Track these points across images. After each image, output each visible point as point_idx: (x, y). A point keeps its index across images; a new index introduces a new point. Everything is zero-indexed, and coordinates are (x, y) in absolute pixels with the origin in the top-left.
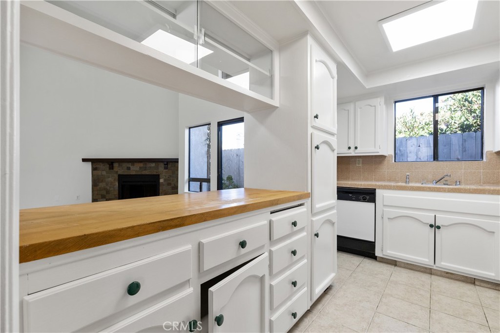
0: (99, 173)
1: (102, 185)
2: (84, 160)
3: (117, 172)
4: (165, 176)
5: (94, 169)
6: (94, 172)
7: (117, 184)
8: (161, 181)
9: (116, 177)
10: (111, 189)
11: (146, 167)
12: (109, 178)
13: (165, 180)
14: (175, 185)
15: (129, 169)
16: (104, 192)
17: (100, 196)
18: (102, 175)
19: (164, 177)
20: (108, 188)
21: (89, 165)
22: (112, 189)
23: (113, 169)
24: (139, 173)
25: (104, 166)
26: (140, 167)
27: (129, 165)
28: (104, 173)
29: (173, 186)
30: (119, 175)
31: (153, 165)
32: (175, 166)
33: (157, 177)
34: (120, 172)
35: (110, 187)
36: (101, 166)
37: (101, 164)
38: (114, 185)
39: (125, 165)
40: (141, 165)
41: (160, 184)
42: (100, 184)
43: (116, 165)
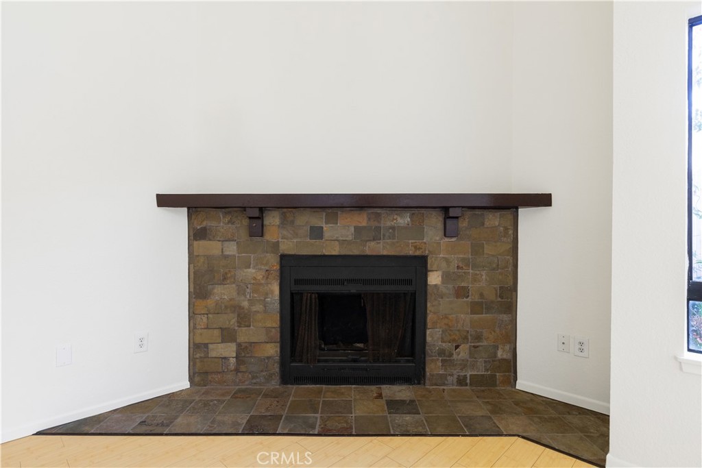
0: (211, 247)
1: (222, 293)
2: (165, 201)
3: (276, 245)
4: (447, 261)
5: (196, 235)
6: (196, 243)
7: (276, 289)
8: (434, 279)
9: (274, 262)
10: (254, 309)
11: (378, 229)
12: (249, 268)
13: (446, 277)
14: (481, 295)
15: (317, 233)
16: (230, 320)
17: (217, 333)
18: (226, 257)
19: (444, 264)
20: (245, 304)
21: (178, 219)
22: (258, 307)
23: (262, 235)
24: (355, 251)
25: (231, 222)
26: (356, 228)
27: (318, 220)
28: (232, 249)
29: (477, 299)
30: (283, 257)
31: (404, 220)
32: (483, 224)
33: (420, 264)
34: (288, 247)
35: (251, 302)
36: (220, 223)
37: (220, 214)
38: (266, 295)
39: (305, 220)
40: (362, 219)
41: (429, 290)
42: (218, 290)
43: (272, 220)
